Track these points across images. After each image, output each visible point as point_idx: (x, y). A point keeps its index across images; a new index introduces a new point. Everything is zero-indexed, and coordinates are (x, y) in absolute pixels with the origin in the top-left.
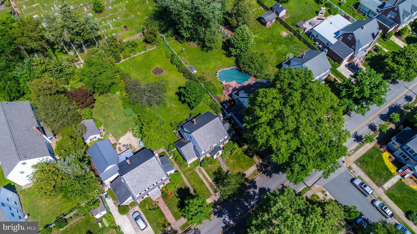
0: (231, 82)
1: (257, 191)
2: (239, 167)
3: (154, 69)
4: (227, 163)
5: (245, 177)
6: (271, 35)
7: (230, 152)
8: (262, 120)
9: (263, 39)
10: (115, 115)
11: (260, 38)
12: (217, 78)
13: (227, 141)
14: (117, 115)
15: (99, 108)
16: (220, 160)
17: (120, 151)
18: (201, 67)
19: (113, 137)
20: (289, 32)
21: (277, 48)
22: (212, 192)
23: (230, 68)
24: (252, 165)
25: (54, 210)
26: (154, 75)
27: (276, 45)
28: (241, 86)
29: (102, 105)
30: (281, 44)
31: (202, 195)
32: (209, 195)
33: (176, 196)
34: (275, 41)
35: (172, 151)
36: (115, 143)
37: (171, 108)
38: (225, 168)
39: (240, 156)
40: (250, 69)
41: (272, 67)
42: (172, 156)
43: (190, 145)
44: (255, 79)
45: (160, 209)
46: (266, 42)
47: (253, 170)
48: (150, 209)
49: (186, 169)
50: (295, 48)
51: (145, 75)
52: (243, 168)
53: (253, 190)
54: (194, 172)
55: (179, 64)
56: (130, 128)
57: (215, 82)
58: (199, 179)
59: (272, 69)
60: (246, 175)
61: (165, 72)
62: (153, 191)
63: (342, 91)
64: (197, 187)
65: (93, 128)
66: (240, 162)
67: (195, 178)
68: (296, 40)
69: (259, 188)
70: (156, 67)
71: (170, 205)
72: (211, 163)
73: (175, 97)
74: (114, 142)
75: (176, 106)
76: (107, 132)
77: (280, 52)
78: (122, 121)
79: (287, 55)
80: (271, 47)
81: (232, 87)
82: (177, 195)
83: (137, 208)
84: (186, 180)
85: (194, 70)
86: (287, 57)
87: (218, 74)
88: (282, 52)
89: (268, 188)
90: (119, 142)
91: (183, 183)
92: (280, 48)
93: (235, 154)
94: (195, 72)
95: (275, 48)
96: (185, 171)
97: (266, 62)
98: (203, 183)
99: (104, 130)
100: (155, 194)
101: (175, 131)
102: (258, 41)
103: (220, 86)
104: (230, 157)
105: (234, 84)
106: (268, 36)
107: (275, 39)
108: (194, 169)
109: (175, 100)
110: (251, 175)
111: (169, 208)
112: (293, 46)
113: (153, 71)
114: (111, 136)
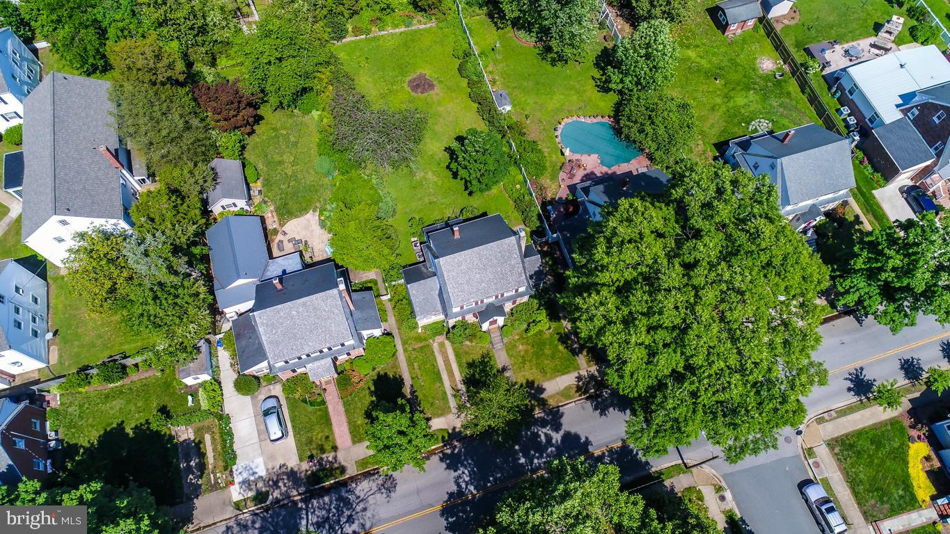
0: (587, 156)
1: (557, 437)
2: (534, 367)
3: (415, 76)
4: (510, 348)
5: (542, 396)
6: (732, 59)
7: (525, 326)
8: (604, 277)
9: (705, 66)
10: (294, 164)
11: (698, 59)
12: (556, 137)
13: (526, 299)
14: (298, 164)
15: (265, 138)
16: (496, 336)
17: (281, 251)
18: (526, 100)
19: (274, 214)
20: (780, 63)
21: (733, 98)
22: (452, 406)
23: (595, 121)
24: (568, 372)
25: (109, 339)
26: (410, 91)
27: (734, 89)
28: (607, 173)
29: (274, 134)
30: (747, 88)
31: (428, 405)
32: (444, 411)
33: (369, 388)
34: (736, 77)
35: (393, 283)
36: (275, 229)
37: (424, 183)
38: (501, 359)
39: (548, 342)
40: (643, 135)
41: (704, 143)
42: (389, 296)
43: (433, 283)
44: (649, 162)
45: (327, 408)
46: (712, 75)
47: (566, 385)
48: (304, 401)
49: (412, 334)
50: (781, 110)
51: (390, 87)
52: (543, 372)
53: (550, 432)
54: (428, 346)
55: (475, 78)
56: (318, 205)
57: (549, 145)
58: (434, 366)
59: (701, 148)
60: (545, 392)
61: (437, 90)
62: (317, 364)
63: (857, 256)
64: (422, 384)
65: (233, 182)
66: (542, 355)
67: (424, 363)
68: (791, 89)
69: (565, 431)
70: (421, 74)
71: (350, 404)
72: (472, 337)
73: (440, 158)
74: (274, 227)
75: (436, 179)
76: (266, 199)
77: (737, 109)
78: (305, 184)
79: (753, 123)
80: (718, 93)
81: (585, 169)
82: (373, 388)
83: (277, 390)
84: (404, 359)
85: (507, 103)
86: (751, 127)
87: (560, 127)
88: (743, 111)
89: (587, 438)
90: (284, 229)
91: (396, 365)
92: (740, 100)
93: (535, 335)
94: (508, 108)
95: (728, 97)
96: (410, 338)
97: (689, 127)
98: (440, 379)
99: (260, 192)
100: (321, 372)
101: (416, 239)
102: (690, 68)
103: (556, 157)
104: (522, 337)
105: (592, 163)
106: (722, 61)
107: (736, 72)
108: (431, 341)
109: (439, 164)
110: (558, 394)
111: (346, 411)
112: (778, 104)
113: (410, 82)
114: (272, 212)
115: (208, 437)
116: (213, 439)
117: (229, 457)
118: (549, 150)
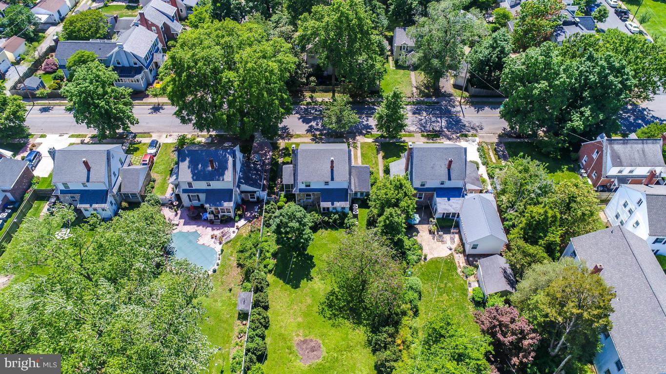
3: (311, 361)
12: (218, 264)
22: (360, 145)
26: (321, 345)
32: (365, 143)
36: (457, 252)
47: (297, 139)
51: (339, 357)
56: (423, 263)
57: (227, 261)
61: (297, 339)
64: (372, 154)
67: (369, 162)
74: (458, 255)
76: (465, 278)
84: (380, 166)
90: (450, 252)
103: (228, 251)
113: (318, 357)
114: (460, 266)
115: (494, 161)
116: (491, 159)
117: (481, 149)
118: (230, 257)
